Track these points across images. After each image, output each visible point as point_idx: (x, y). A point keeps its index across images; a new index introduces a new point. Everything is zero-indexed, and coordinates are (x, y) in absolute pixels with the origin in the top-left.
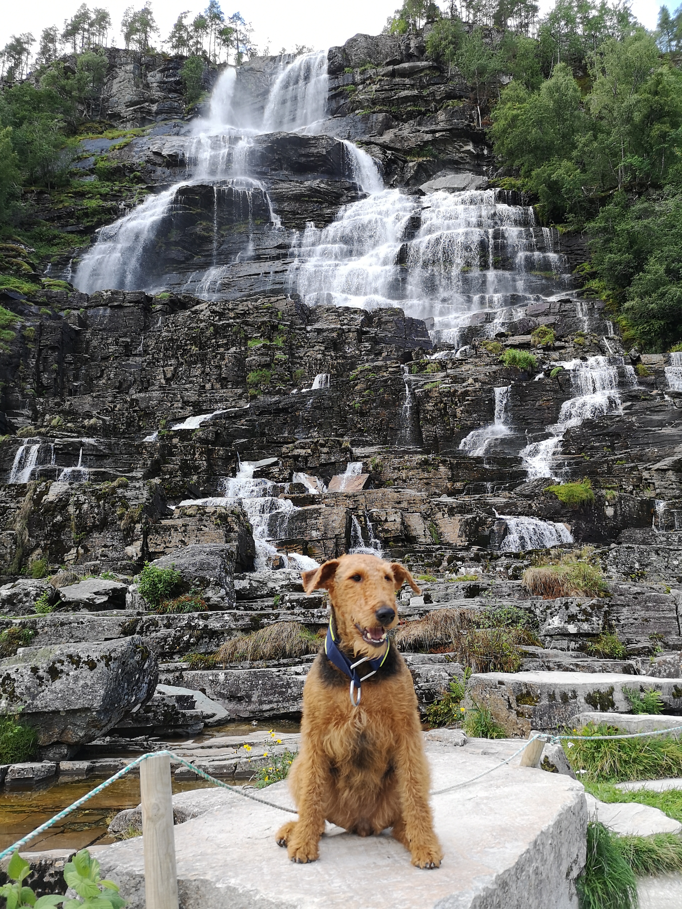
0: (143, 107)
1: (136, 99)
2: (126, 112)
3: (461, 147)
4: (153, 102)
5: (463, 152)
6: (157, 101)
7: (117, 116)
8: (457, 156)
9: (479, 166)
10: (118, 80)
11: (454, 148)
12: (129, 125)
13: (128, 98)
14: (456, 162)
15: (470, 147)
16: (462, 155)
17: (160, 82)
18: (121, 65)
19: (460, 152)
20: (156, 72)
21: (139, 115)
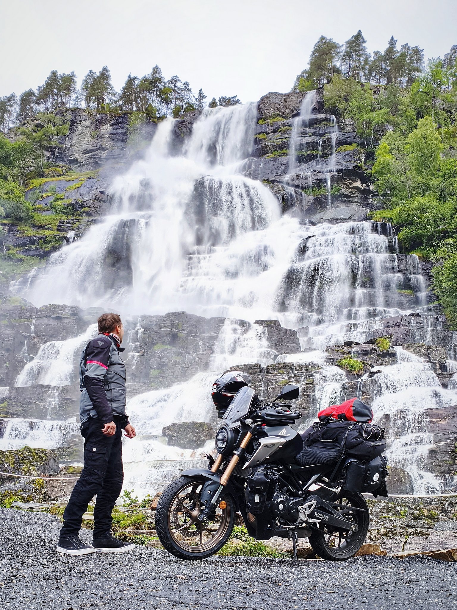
0: (96, 154)
1: (91, 148)
2: (82, 158)
3: (351, 183)
4: (104, 149)
5: (352, 188)
6: (107, 149)
7: (75, 161)
8: (347, 191)
9: (367, 199)
10: (77, 133)
11: (345, 184)
12: (84, 168)
13: (84, 147)
14: (346, 196)
15: (358, 184)
16: (352, 190)
17: (111, 134)
18: (81, 121)
19: (350, 188)
20: (107, 126)
21: (92, 161)
